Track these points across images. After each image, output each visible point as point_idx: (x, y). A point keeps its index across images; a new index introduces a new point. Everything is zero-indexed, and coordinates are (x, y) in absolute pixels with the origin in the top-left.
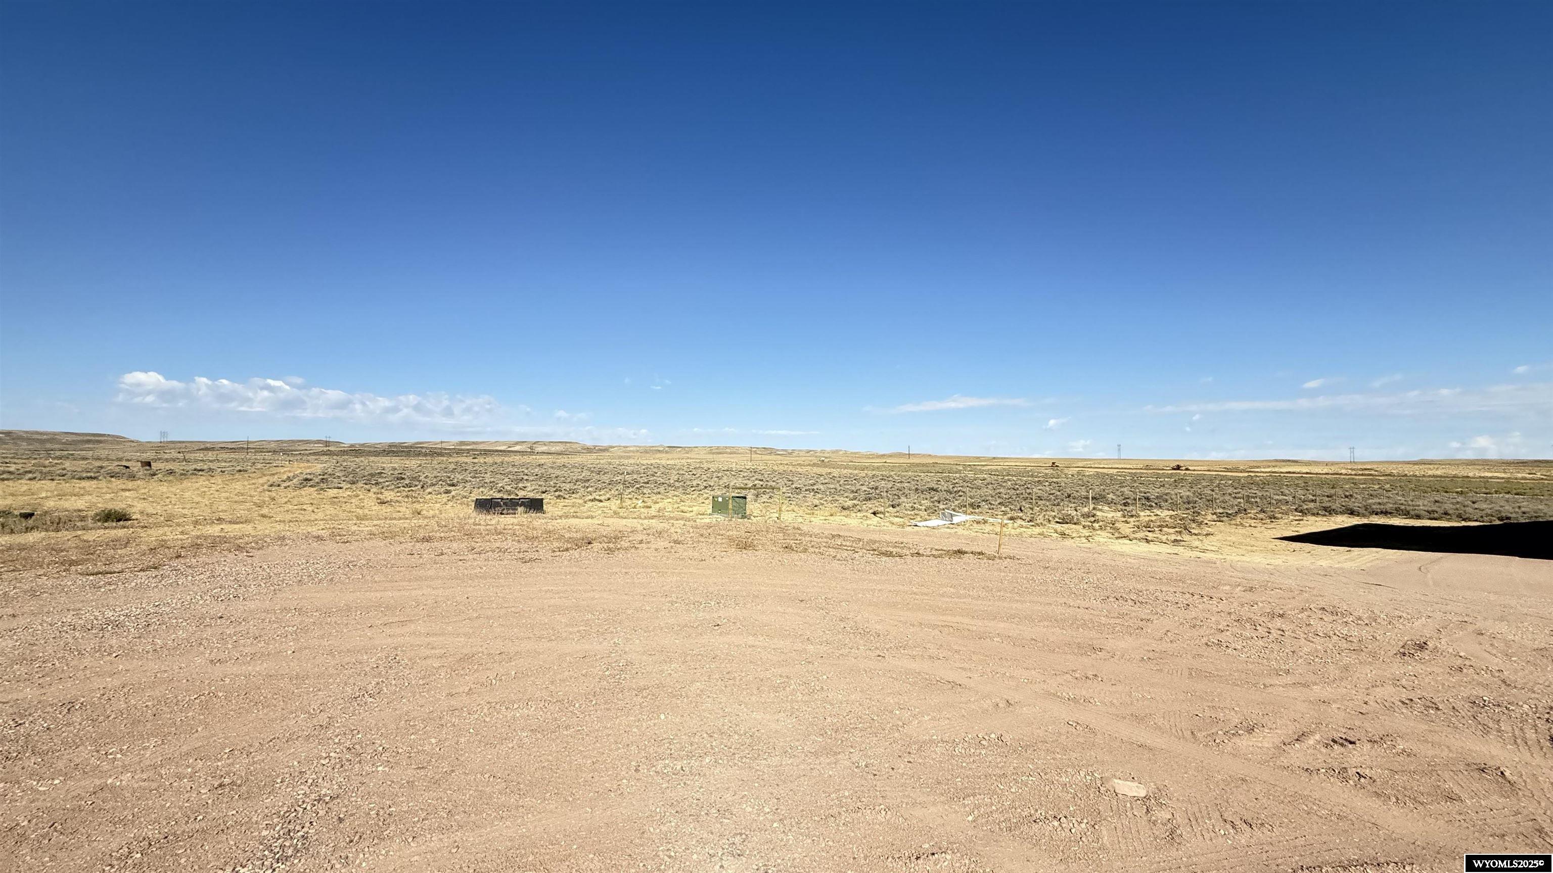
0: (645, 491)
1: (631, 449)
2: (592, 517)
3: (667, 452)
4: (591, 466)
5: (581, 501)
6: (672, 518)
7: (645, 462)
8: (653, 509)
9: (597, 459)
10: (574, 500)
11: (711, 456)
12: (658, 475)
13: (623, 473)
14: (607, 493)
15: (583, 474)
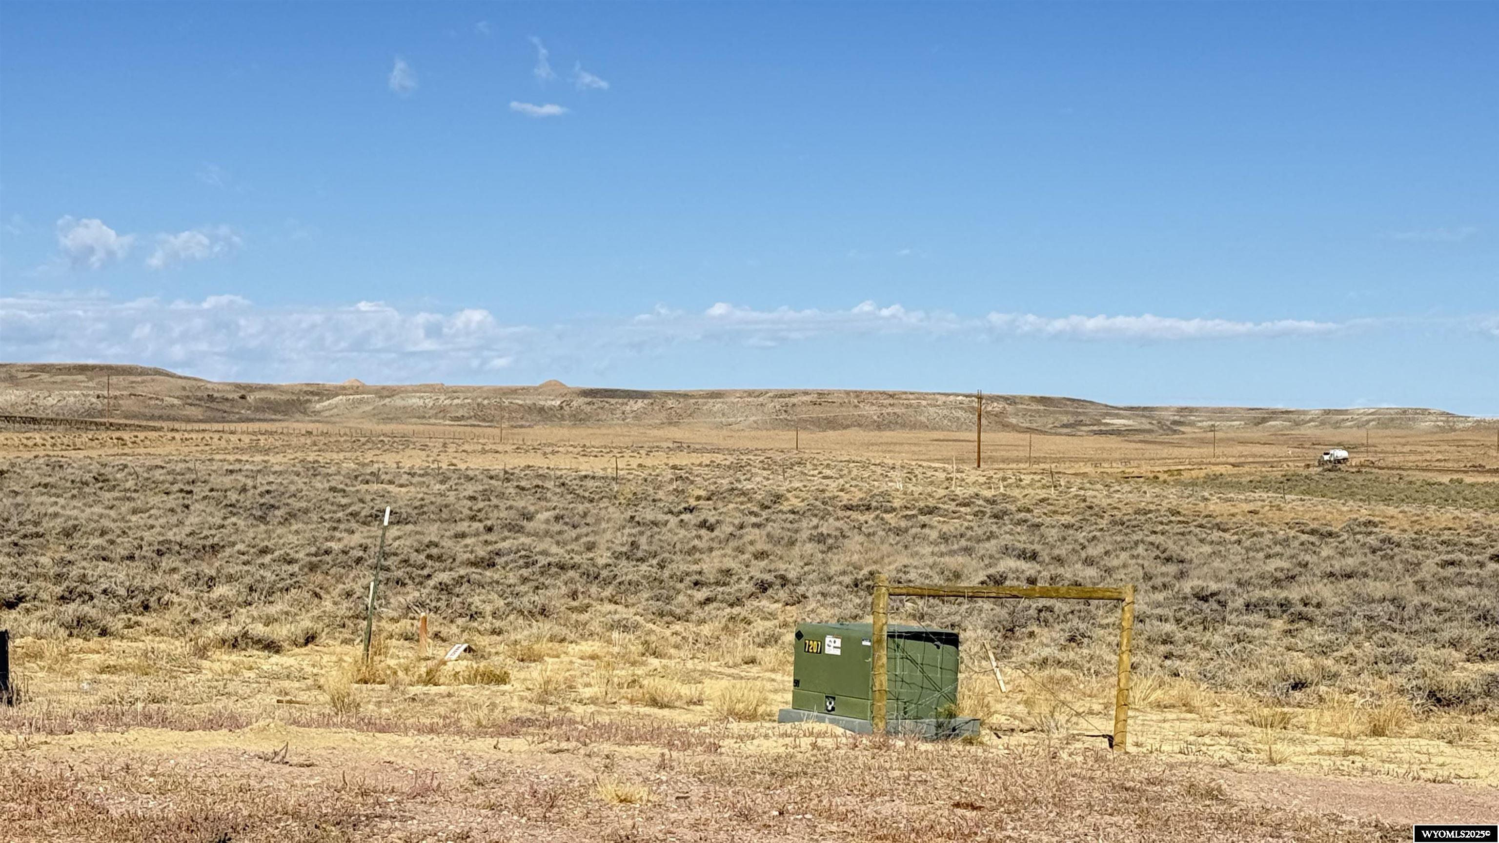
0: (476, 601)
1: (415, 401)
2: (234, 723)
3: (579, 419)
4: (228, 481)
5: (179, 647)
6: (606, 732)
7: (476, 464)
8: (515, 685)
9: (255, 448)
10: (149, 642)
11: (785, 438)
12: (536, 524)
13: (377, 516)
14: (304, 607)
15: (193, 520)
